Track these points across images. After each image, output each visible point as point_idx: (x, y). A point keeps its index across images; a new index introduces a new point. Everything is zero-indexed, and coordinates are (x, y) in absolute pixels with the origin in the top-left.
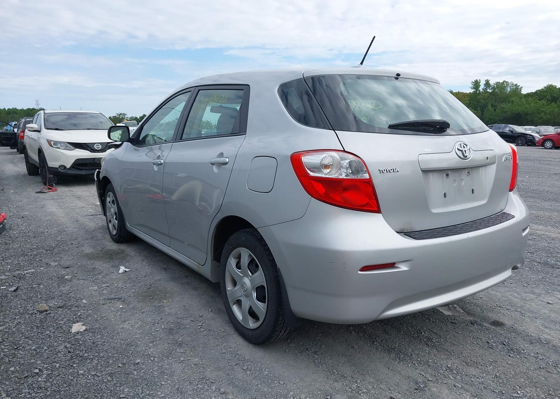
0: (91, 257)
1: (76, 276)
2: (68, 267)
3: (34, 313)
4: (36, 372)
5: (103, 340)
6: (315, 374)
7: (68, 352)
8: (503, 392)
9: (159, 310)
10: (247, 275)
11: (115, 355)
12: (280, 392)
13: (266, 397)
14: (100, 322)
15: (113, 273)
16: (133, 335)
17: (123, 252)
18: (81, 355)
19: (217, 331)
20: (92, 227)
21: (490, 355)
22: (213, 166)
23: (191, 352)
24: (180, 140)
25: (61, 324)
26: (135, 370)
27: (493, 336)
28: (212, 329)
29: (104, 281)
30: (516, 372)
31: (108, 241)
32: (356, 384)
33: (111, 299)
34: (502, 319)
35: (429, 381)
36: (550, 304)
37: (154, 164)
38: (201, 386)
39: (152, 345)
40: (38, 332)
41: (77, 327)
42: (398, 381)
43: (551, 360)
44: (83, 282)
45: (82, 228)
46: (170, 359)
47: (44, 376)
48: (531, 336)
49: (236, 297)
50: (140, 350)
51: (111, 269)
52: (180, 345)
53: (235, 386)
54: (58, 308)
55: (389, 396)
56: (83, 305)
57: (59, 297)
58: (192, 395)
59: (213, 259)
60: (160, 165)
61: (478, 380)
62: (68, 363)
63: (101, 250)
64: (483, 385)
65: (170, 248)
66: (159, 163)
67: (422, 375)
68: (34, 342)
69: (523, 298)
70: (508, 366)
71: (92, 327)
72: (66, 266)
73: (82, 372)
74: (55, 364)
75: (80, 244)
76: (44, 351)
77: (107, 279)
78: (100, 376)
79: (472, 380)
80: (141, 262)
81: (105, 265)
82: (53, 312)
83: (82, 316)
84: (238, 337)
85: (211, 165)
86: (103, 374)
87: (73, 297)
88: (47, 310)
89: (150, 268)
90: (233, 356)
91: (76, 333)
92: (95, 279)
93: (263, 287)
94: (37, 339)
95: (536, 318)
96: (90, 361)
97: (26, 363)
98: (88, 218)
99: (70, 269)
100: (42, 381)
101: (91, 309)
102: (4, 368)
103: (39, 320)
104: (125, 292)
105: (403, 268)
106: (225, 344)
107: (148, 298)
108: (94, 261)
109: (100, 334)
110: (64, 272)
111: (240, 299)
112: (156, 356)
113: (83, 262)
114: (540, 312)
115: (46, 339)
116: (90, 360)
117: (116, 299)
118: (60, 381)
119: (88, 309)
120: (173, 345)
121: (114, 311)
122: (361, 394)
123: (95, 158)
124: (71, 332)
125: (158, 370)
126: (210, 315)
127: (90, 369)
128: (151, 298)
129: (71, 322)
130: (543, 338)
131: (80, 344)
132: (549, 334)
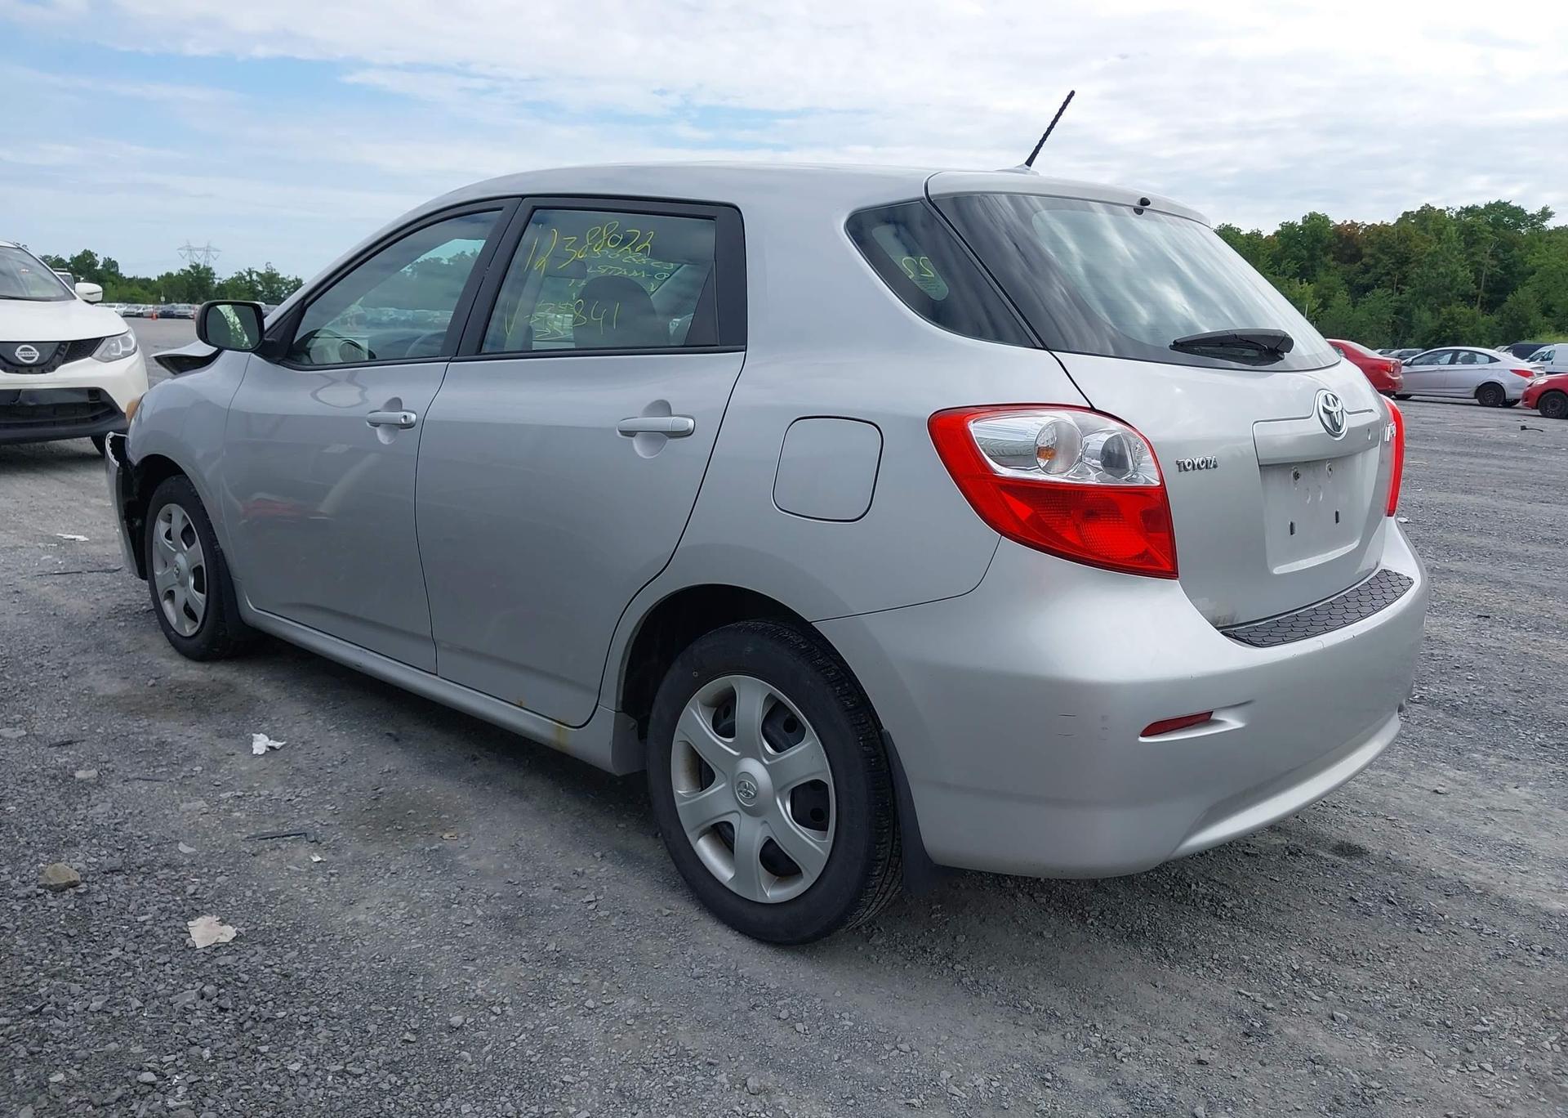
0: (130, 707)
1: (113, 771)
2: (70, 743)
3: (34, 895)
4: (148, 1080)
5: (311, 966)
6: (979, 1016)
7: (218, 1008)
8: (1449, 1023)
9: (441, 861)
10: (756, 754)
11: (373, 1008)
12: (910, 1073)
13: (880, 1091)
14: (273, 911)
15: (233, 755)
16: (400, 944)
17: (229, 688)
18: (267, 1017)
19: (648, 913)
20: (83, 611)
21: (1374, 930)
22: (632, 441)
23: (603, 981)
24: (476, 354)
25: (144, 923)
26: (460, 1047)
27: (1357, 882)
28: (633, 910)
29: (217, 783)
30: (1452, 970)
31: (163, 656)
32: (1096, 1034)
33: (272, 838)
34: (1358, 839)
35: (1268, 1009)
36: (1440, 794)
37: (376, 425)
38: (684, 1079)
39: (473, 969)
40: (83, 954)
41: (204, 931)
42: (1194, 1017)
43: (1512, 935)
44: (146, 788)
45: (49, 615)
46: (552, 1008)
47: (181, 1091)
48: (1439, 877)
49: (713, 816)
50: (445, 986)
51: (220, 744)
52: (561, 961)
53: (782, 1069)
54: (105, 873)
55: (1193, 1057)
56: (187, 861)
57: (90, 840)
58: (671, 1104)
59: (620, 709)
60: (402, 428)
61: (1378, 998)
62: (236, 1043)
63: (153, 685)
64: (1397, 1010)
65: (435, 677)
66: (403, 420)
67: (1244, 997)
68: (87, 986)
69: (1372, 781)
70: (1425, 955)
71: (253, 927)
72: (58, 740)
73: (296, 1067)
74: (194, 1050)
75: (69, 668)
76: (134, 1013)
77: (224, 775)
78: (360, 1075)
79: (1365, 998)
80: (305, 718)
81: (190, 731)
82: (96, 887)
83: (203, 893)
84: (718, 928)
85: (621, 436)
86: (367, 1067)
87: (139, 837)
88: (74, 884)
89: (346, 735)
90: (733, 983)
91: (210, 949)
92: (184, 777)
93: (817, 786)
94: (91, 976)
95: (1428, 832)
96: (303, 1032)
97: (94, 1057)
98: (55, 584)
99: (75, 746)
100: (182, 1107)
101: (222, 872)
102: (28, 1078)
103: (63, 916)
104: (303, 813)
105: (1232, 722)
106: (691, 950)
107: (387, 829)
108: (151, 721)
109: (292, 948)
110: (64, 760)
111: (727, 820)
112: (505, 1001)
113: (111, 726)
114: (1427, 815)
115: (121, 974)
116: (301, 1028)
117: (289, 836)
118: (241, 1101)
119: (212, 873)
120: (539, 964)
121: (299, 874)
122: (1123, 1059)
123: (20, 390)
124: (195, 948)
125: (532, 1043)
126: (605, 870)
127: (318, 1055)
128: (400, 828)
129: (173, 916)
130: (1468, 880)
131: (243, 982)
132: (1477, 871)
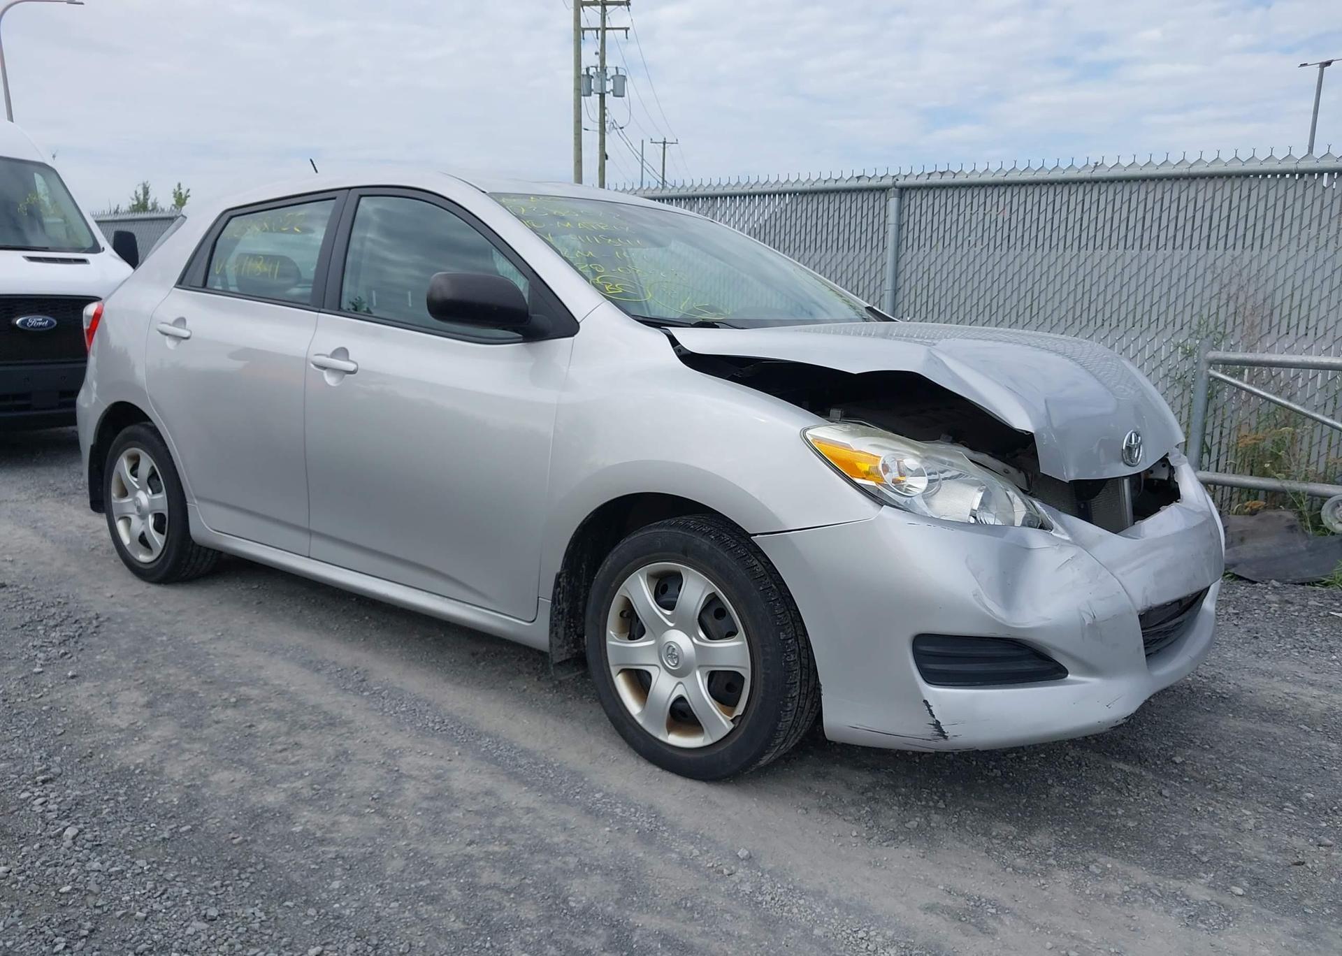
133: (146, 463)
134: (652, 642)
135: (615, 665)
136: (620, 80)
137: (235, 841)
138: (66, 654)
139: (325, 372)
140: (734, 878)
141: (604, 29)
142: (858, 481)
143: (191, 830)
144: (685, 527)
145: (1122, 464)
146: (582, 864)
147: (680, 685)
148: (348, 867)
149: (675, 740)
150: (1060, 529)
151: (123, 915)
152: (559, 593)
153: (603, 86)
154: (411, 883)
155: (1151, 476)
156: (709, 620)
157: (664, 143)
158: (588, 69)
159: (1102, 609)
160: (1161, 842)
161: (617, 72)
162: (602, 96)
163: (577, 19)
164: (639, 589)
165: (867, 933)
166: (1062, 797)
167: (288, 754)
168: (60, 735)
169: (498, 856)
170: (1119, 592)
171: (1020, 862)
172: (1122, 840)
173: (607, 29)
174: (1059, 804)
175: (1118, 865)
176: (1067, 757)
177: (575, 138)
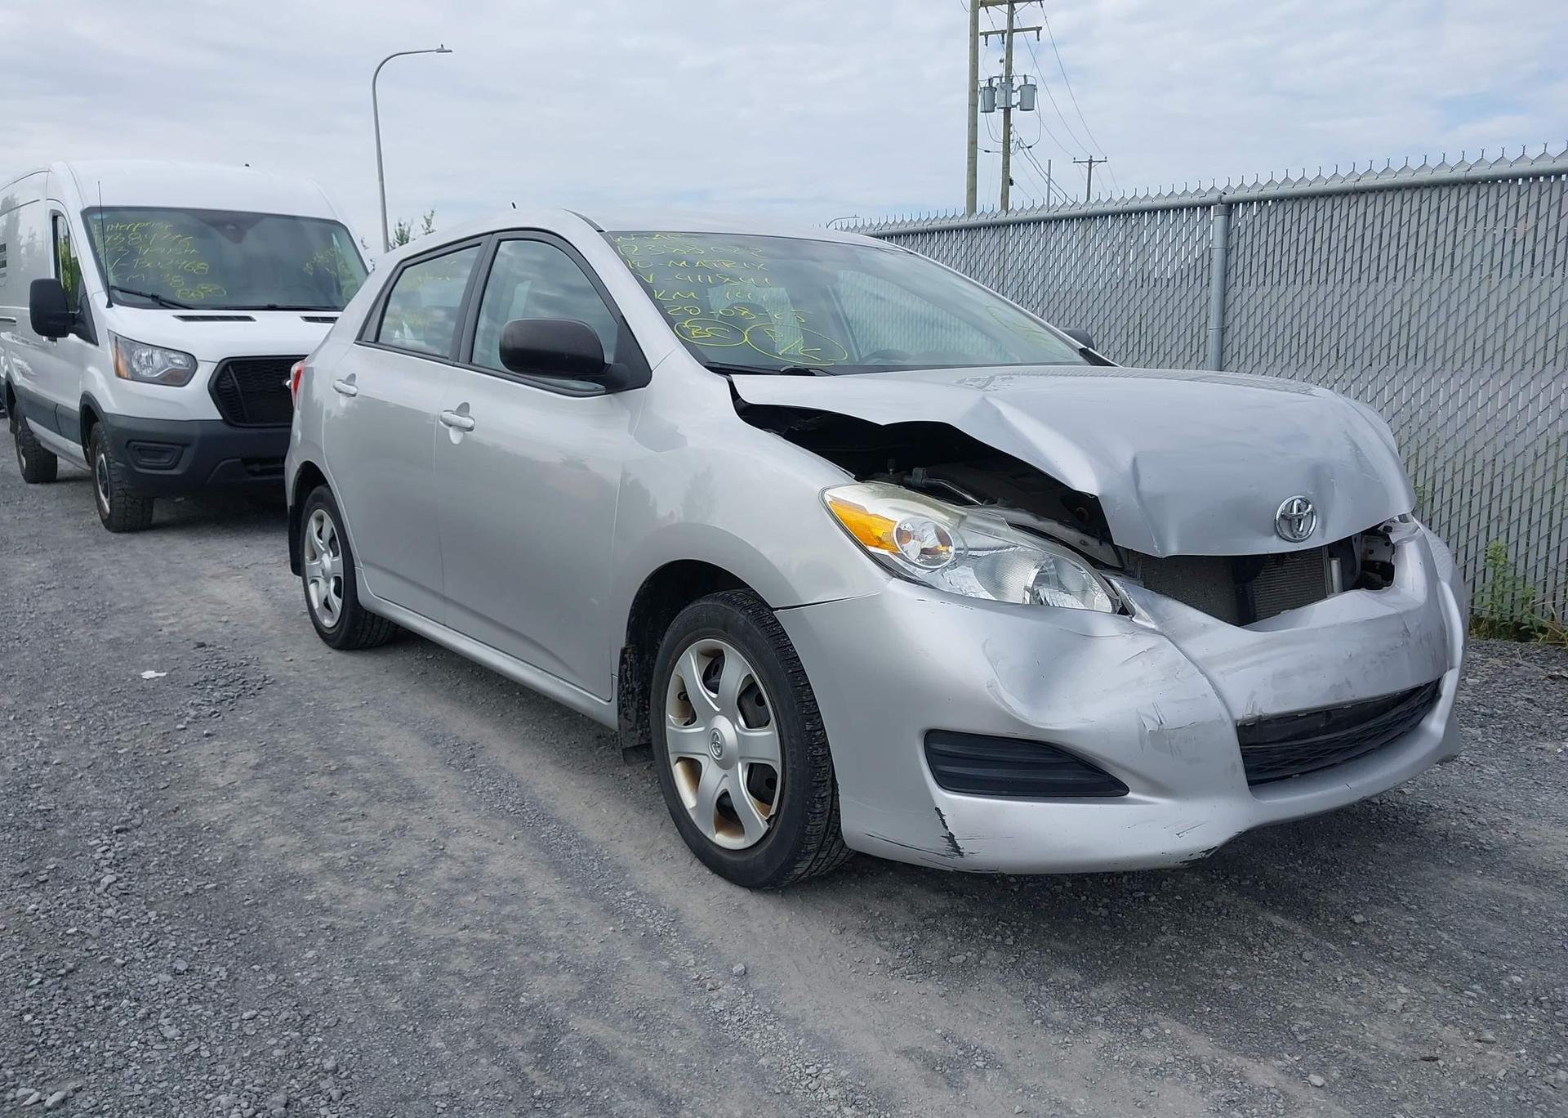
133: (329, 525)
134: (701, 729)
135: (672, 753)
136: (1029, 90)
137: (246, 903)
138: (215, 712)
139: (451, 430)
140: (715, 994)
141: (1012, 31)
142: (872, 549)
143: (216, 888)
144: (729, 600)
145: (1275, 537)
146: (560, 961)
147: (725, 779)
148: (332, 938)
149: (722, 839)
150: (1143, 613)
151: (105, 960)
152: (626, 671)
153: (1008, 99)
154: (380, 961)
155: (1371, 557)
156: (747, 706)
157: (1090, 162)
158: (990, 80)
159: (1175, 715)
160: (1260, 1012)
161: (1026, 82)
162: (1007, 111)
163: (975, 23)
164: (691, 667)
165: (819, 1070)
166: (1168, 947)
167: (350, 824)
168: (163, 789)
169: (483, 944)
170: (1205, 695)
171: (1058, 1015)
172: (1211, 1005)
173: (1015, 31)
174: (1158, 955)
175: (1181, 1033)
176: (1209, 903)
177: (969, 163)
